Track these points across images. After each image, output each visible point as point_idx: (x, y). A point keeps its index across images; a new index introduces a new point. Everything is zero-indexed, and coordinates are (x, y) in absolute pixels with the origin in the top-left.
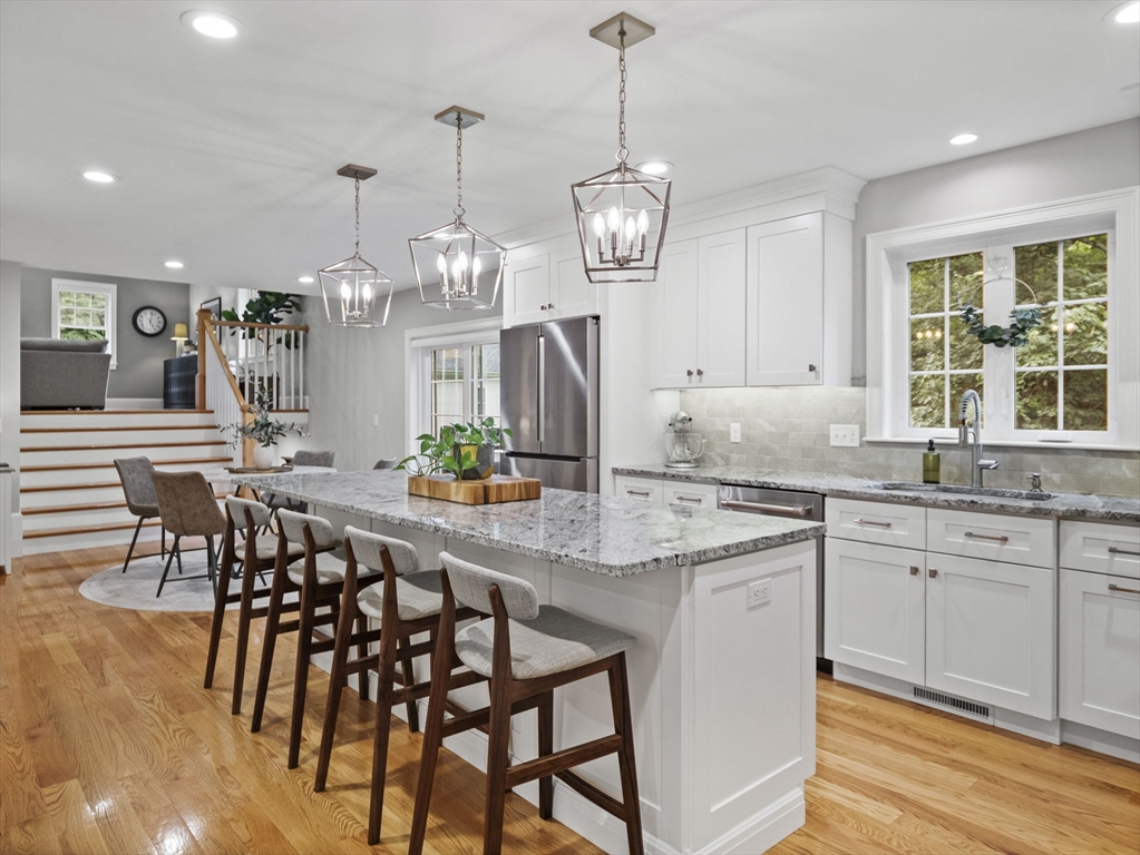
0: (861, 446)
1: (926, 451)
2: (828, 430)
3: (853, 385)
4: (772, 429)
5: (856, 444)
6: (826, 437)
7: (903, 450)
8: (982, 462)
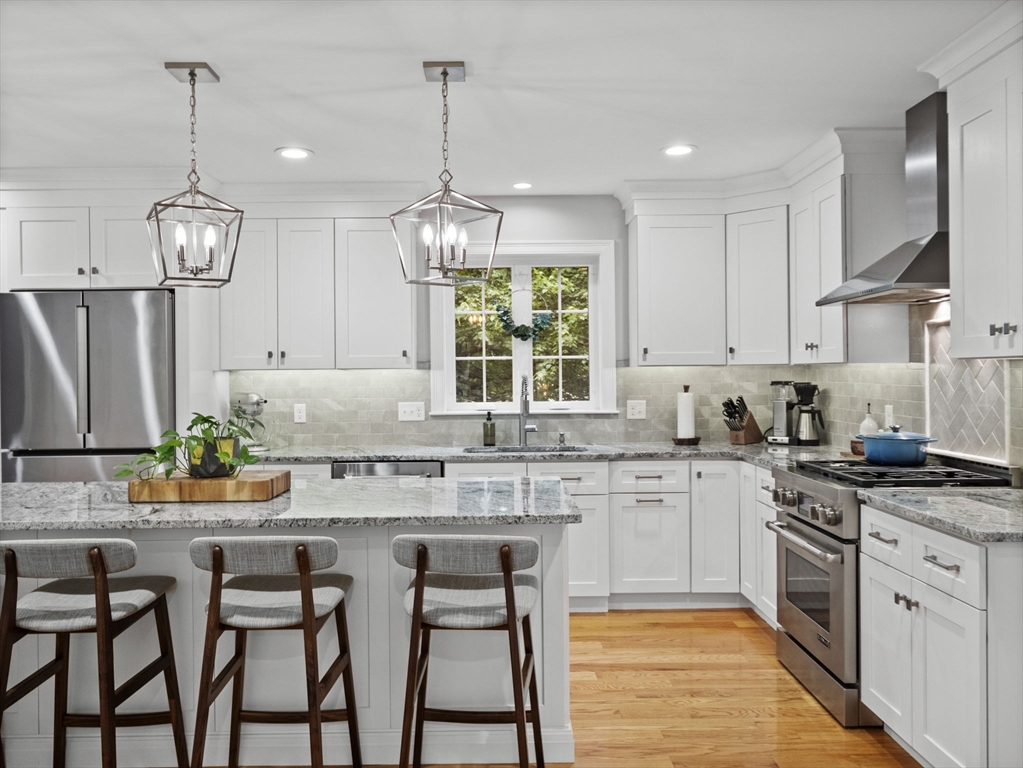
0: (426, 419)
1: (485, 421)
2: (397, 406)
3: (418, 368)
4: (342, 408)
5: (422, 418)
6: (395, 414)
7: (461, 421)
8: (527, 427)
